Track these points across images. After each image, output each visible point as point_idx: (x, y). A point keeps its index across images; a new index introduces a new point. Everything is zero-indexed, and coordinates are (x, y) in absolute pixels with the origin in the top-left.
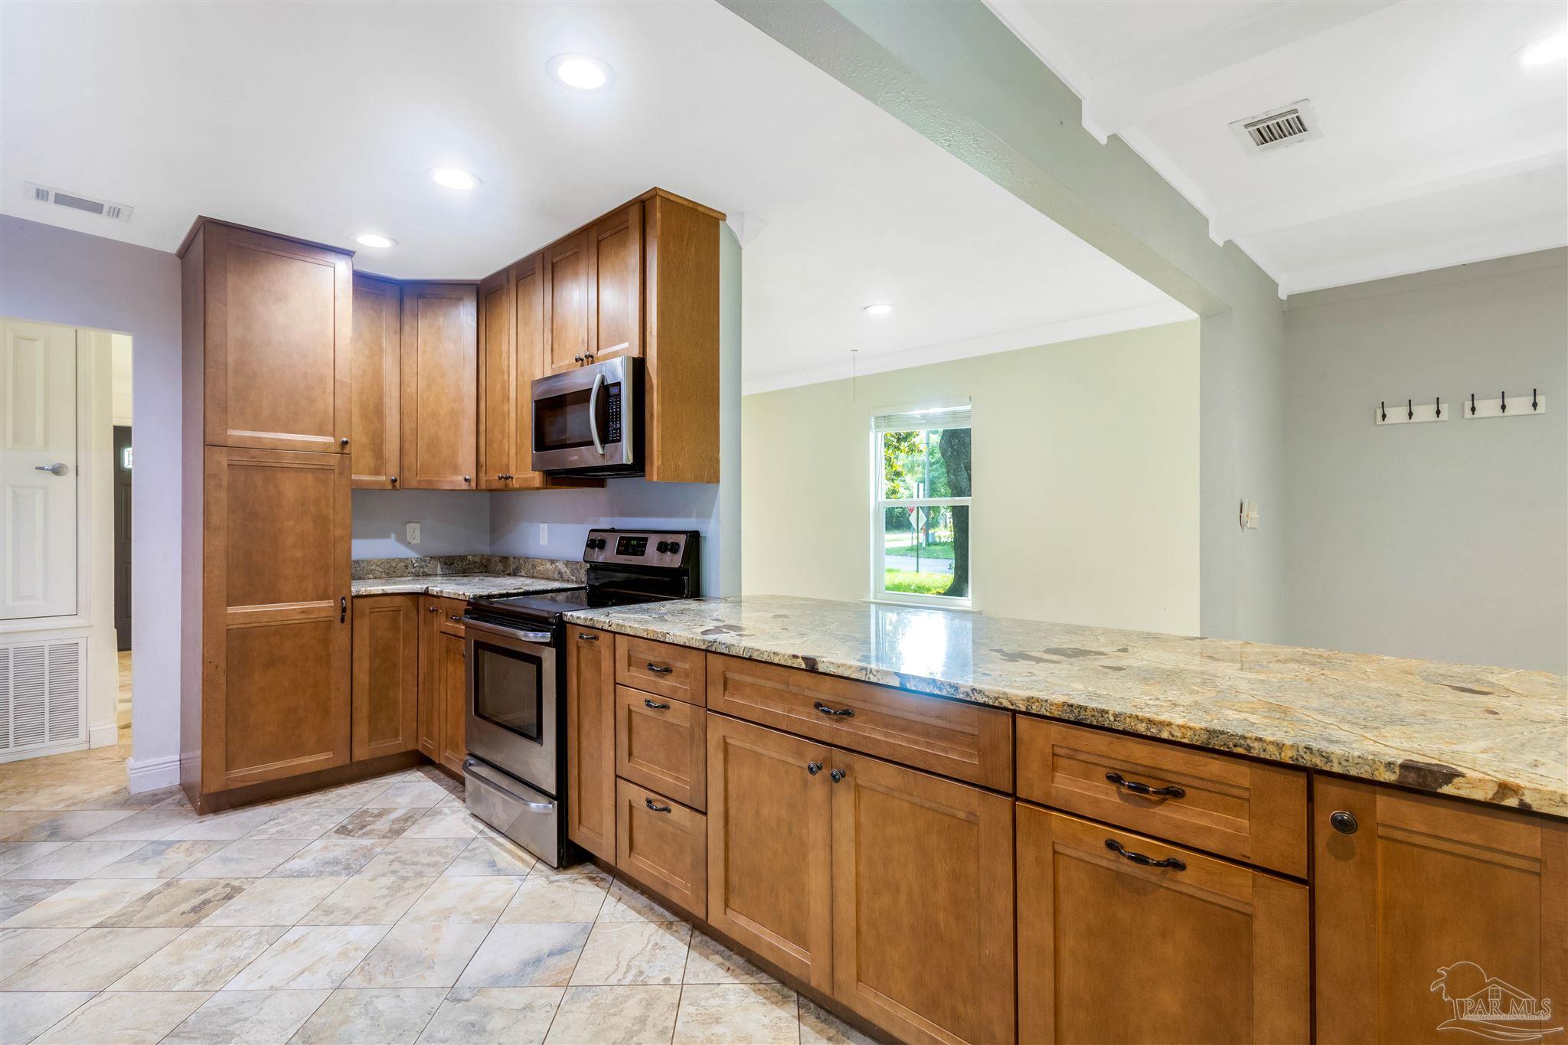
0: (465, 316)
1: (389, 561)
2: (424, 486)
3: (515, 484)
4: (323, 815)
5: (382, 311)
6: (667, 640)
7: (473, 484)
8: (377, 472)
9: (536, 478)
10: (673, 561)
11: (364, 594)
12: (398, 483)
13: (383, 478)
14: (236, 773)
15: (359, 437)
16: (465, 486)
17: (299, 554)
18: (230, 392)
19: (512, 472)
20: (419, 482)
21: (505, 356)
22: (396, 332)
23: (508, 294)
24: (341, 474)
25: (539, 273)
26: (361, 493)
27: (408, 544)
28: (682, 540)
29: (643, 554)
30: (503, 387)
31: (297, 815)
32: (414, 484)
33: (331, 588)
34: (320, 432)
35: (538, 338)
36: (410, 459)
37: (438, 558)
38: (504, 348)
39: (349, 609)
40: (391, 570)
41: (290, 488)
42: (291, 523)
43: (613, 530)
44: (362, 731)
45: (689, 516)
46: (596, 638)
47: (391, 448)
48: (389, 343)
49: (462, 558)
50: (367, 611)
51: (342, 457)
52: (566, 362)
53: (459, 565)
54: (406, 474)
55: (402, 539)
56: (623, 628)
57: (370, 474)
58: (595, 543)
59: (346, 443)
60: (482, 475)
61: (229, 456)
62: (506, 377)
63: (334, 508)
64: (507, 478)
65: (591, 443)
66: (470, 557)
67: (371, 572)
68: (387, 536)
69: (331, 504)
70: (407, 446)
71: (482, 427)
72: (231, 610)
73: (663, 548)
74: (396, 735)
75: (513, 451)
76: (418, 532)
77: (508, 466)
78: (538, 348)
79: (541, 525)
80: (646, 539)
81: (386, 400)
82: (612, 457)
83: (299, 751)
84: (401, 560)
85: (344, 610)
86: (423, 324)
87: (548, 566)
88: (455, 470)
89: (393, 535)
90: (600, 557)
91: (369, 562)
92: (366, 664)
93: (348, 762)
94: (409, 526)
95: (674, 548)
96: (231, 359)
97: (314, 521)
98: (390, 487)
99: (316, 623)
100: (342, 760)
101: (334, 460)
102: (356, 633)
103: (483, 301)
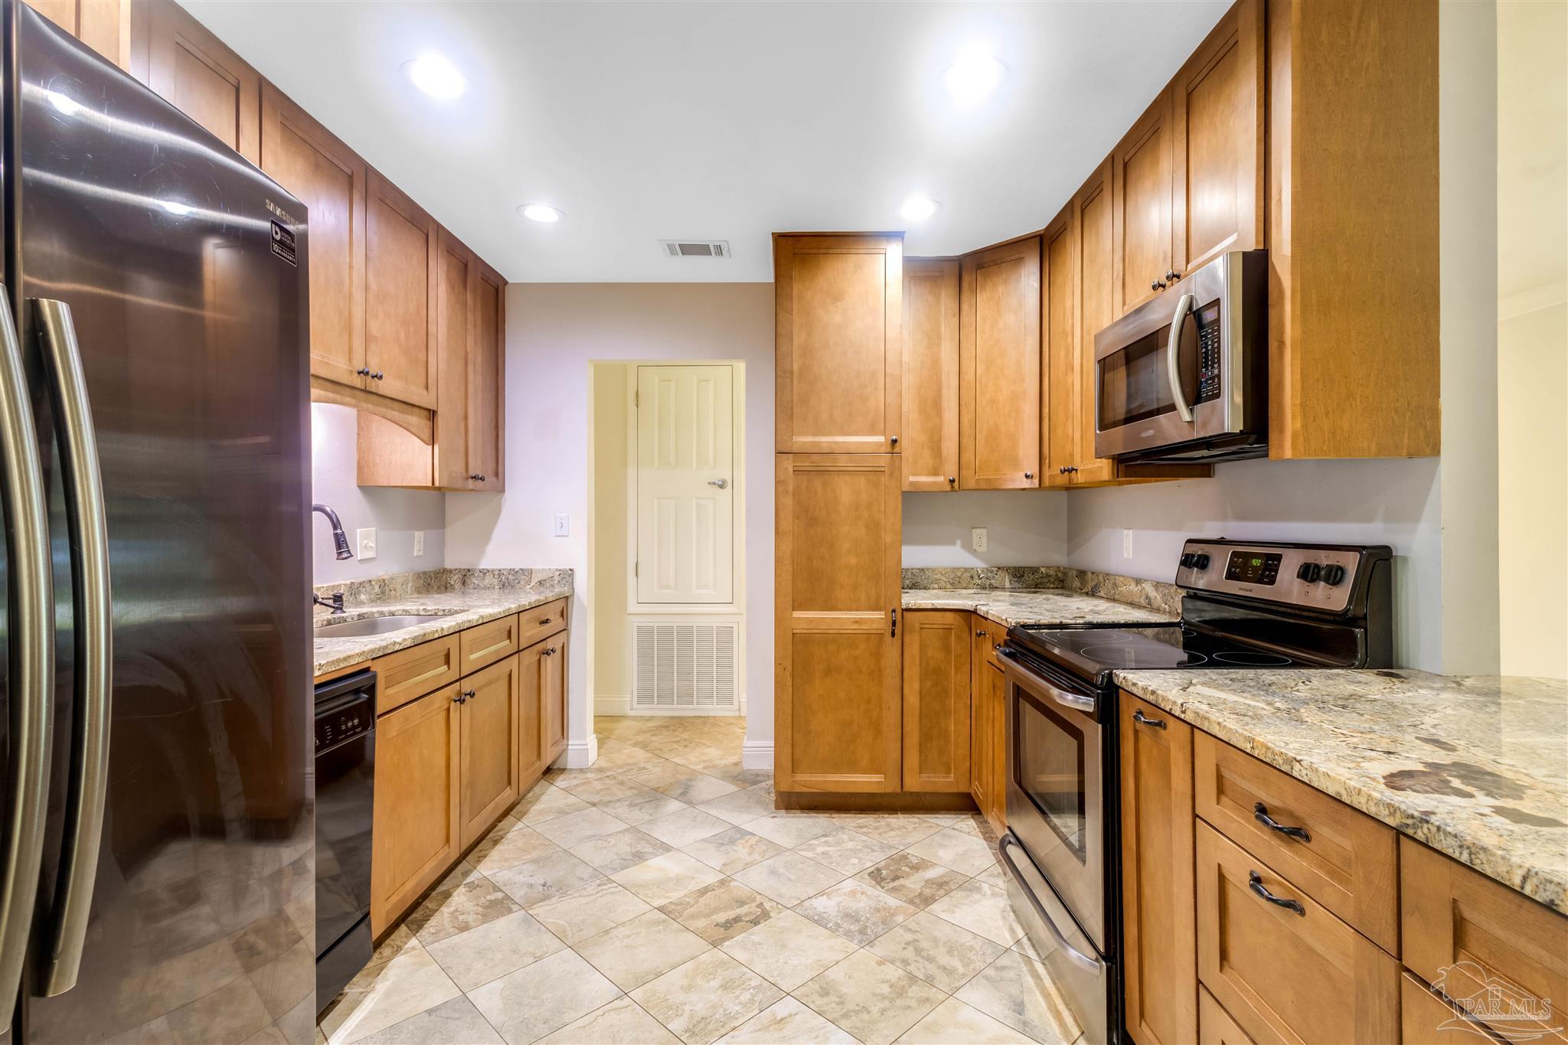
0: (1028, 278)
1: (955, 569)
2: (983, 485)
3: (1080, 478)
4: (867, 847)
5: (940, 294)
6: (1295, 774)
7: (1036, 481)
8: (936, 473)
9: (1103, 469)
10: (1335, 599)
11: (913, 607)
12: (956, 484)
13: (941, 479)
14: (800, 777)
15: (912, 435)
16: (1026, 484)
17: (853, 561)
18: (795, 399)
19: (1077, 464)
20: (977, 481)
21: (1068, 313)
22: (954, 315)
23: (1072, 232)
24: (891, 475)
25: (1107, 187)
26: (913, 498)
27: (974, 552)
28: (1351, 563)
29: (1272, 582)
30: (1067, 355)
31: (845, 837)
32: (972, 484)
33: (882, 599)
34: (872, 432)
35: (1107, 276)
36: (968, 456)
37: (1007, 569)
38: (1068, 304)
39: (899, 622)
40: (958, 580)
41: (846, 491)
42: (846, 528)
43: (1222, 542)
44: (912, 760)
45: (1369, 519)
46: (1161, 725)
47: (950, 446)
48: (947, 328)
49: (1034, 570)
50: (917, 627)
51: (893, 457)
52: (1140, 293)
53: (1029, 578)
54: (964, 472)
55: (968, 547)
56: (1206, 723)
57: (929, 475)
58: (1195, 560)
59: (894, 442)
60: (1046, 468)
61: (794, 461)
62: (1070, 340)
63: (885, 512)
64: (1070, 471)
65: (1172, 407)
66: (1043, 570)
67: (937, 581)
68: (953, 543)
69: (883, 508)
70: (964, 441)
71: (1046, 410)
72: (796, 614)
73: (1309, 573)
74: (948, 772)
75: (1077, 436)
76: (984, 540)
77: (1072, 455)
78: (1107, 288)
79: (1126, 532)
80: (1279, 557)
81: (945, 392)
82: (1205, 425)
83: (853, 767)
84: (966, 570)
85: (894, 623)
86: (982, 298)
87: (1133, 587)
88: (1015, 463)
89: (959, 542)
90: (1200, 580)
91: (933, 570)
92: (916, 686)
93: (898, 790)
94: (975, 532)
95: (1334, 576)
96: (796, 367)
97: (867, 526)
98: (948, 488)
99: (868, 635)
100: (892, 787)
101: (884, 461)
102: (906, 649)
103: (1046, 253)
